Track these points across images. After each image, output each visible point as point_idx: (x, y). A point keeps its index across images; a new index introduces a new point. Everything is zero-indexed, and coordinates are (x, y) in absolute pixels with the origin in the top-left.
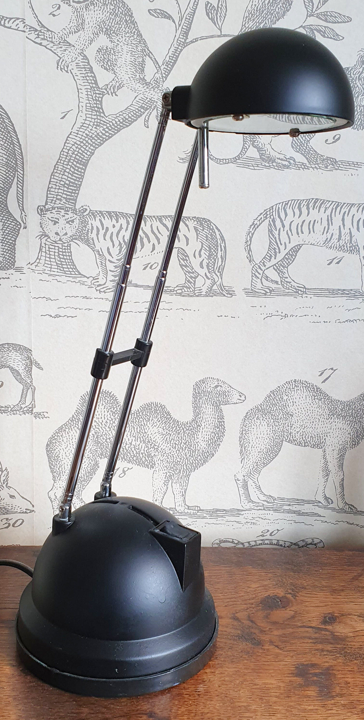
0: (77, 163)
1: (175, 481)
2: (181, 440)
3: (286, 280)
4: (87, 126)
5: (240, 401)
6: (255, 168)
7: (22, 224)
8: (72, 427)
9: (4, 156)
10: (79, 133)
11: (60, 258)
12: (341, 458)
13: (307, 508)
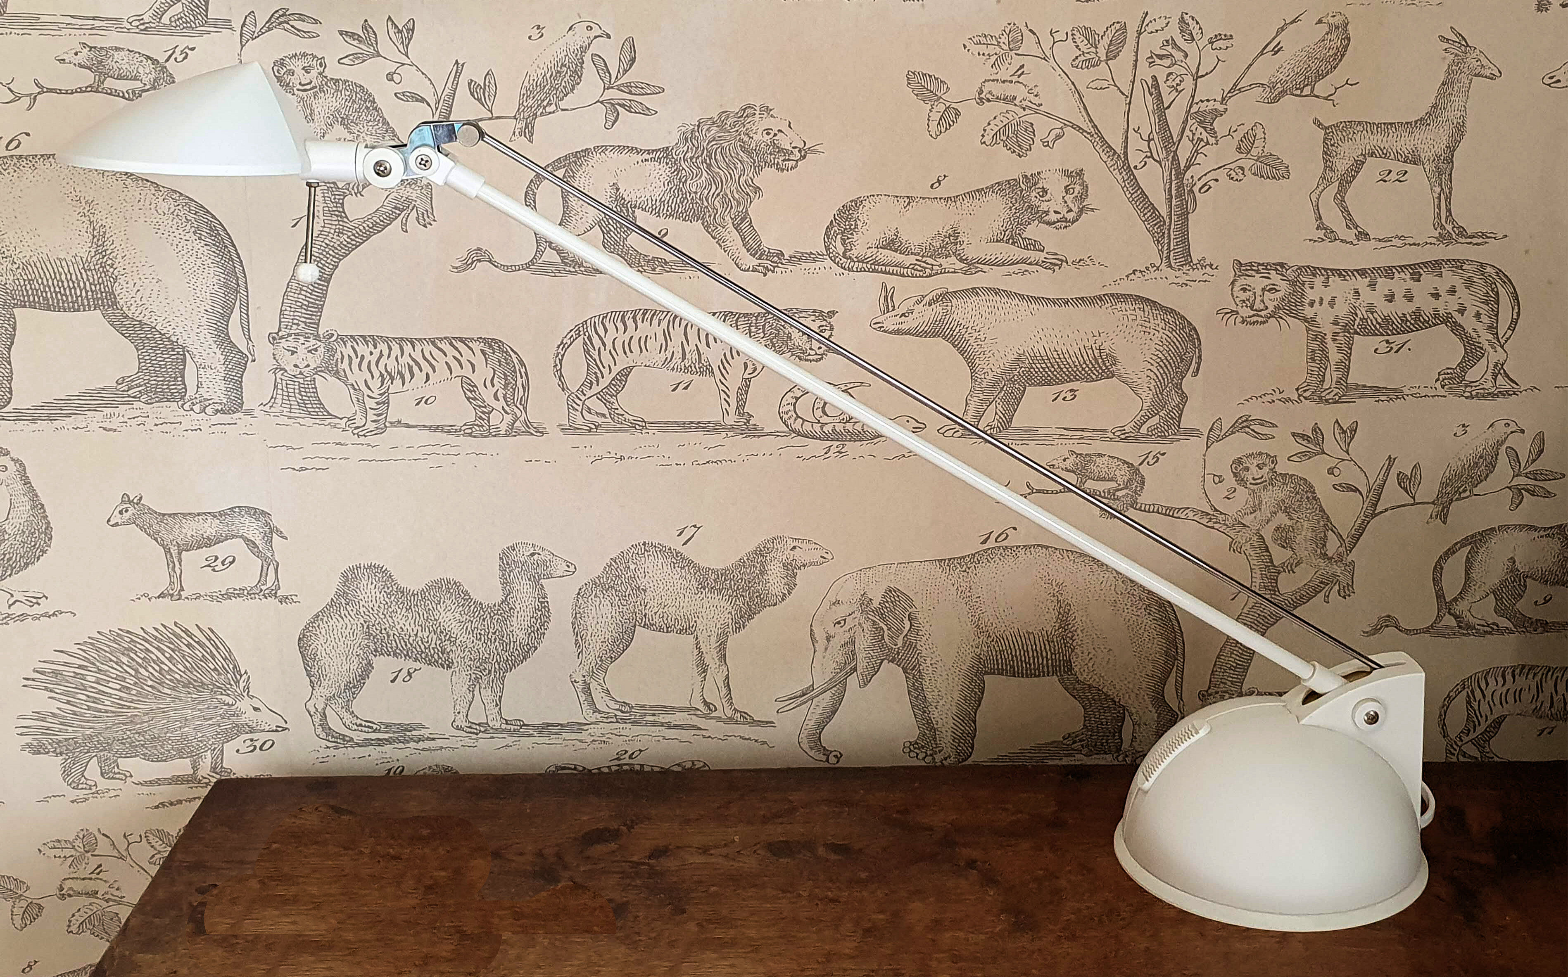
1: (483, 686)
2: (487, 628)
3: (616, 411)
4: (326, 234)
5: (569, 573)
6: (557, 274)
7: (250, 357)
8: (332, 614)
9: (221, 275)
11: (302, 396)
12: (722, 647)
13: (680, 718)
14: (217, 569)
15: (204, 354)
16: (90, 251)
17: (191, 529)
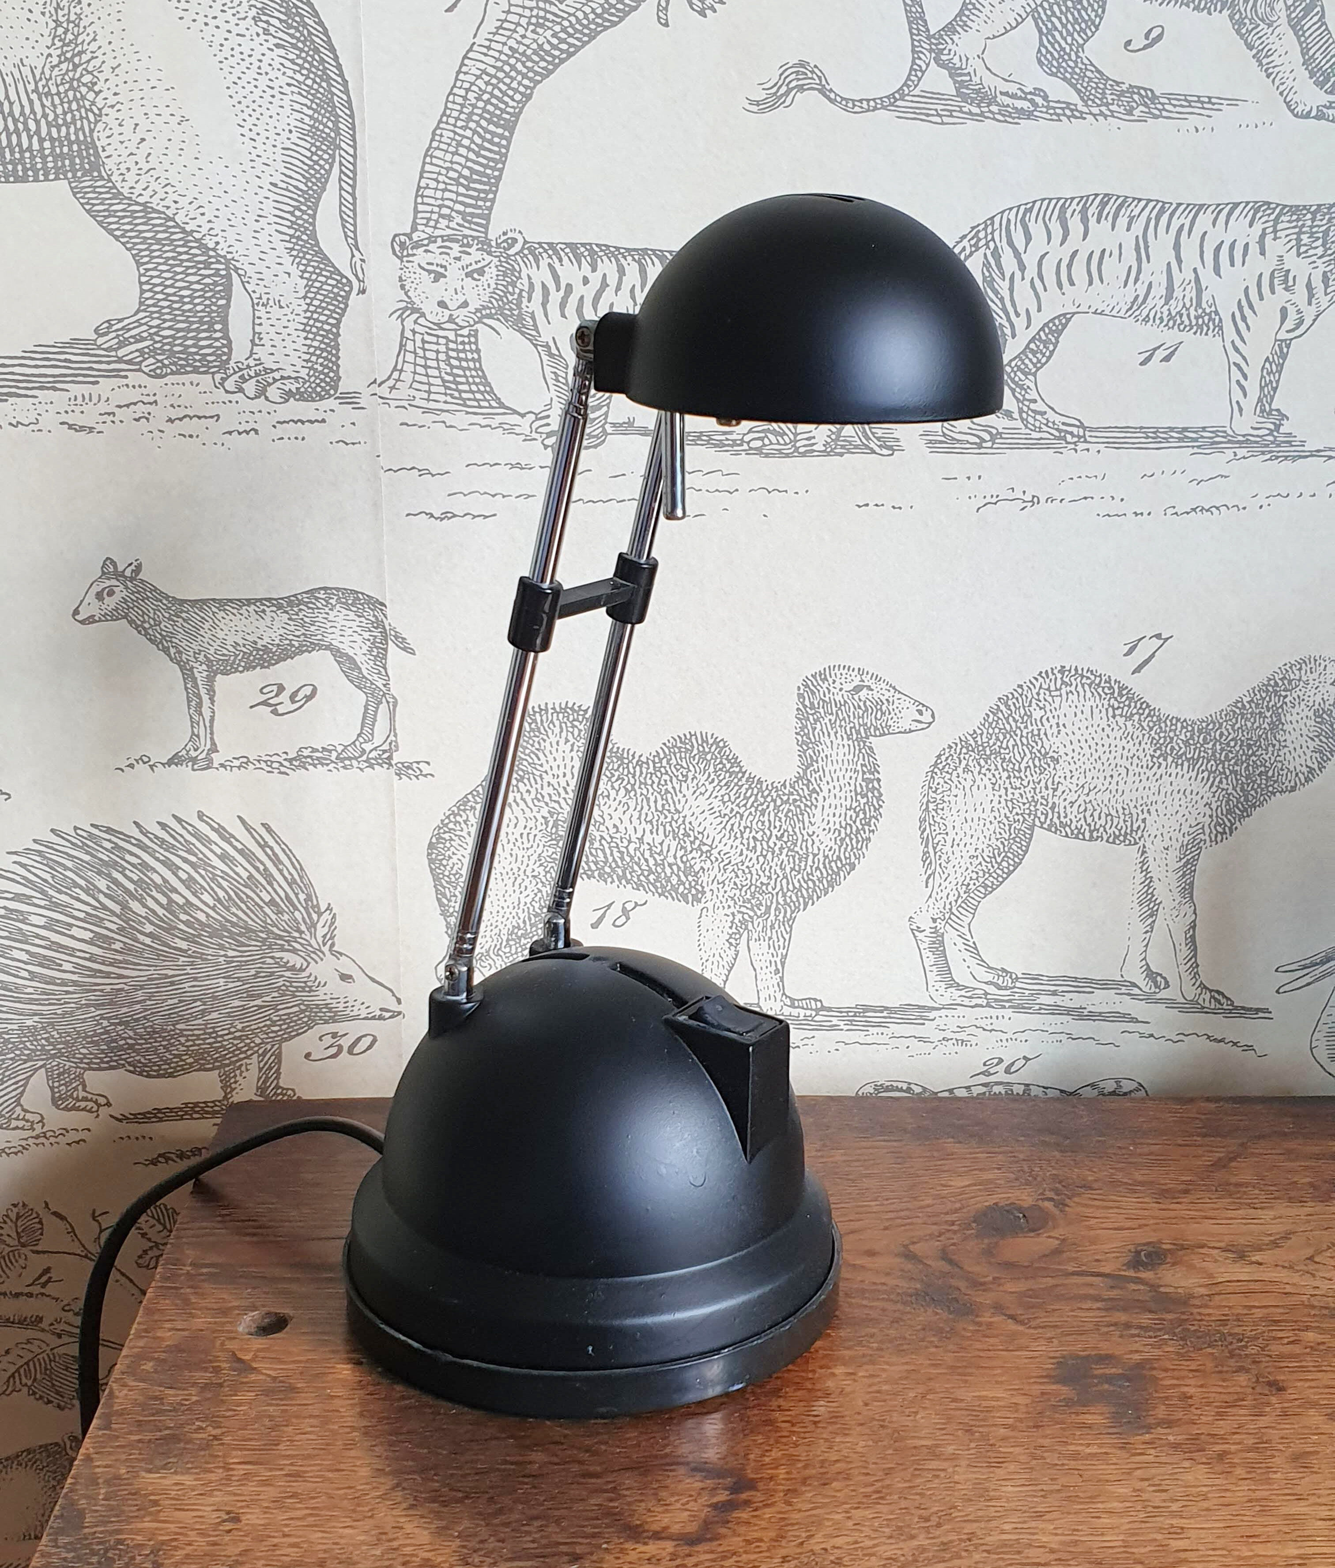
0: (489, 122)
1: (755, 936)
2: (769, 829)
3: (1032, 406)
4: (513, 27)
5: (920, 726)
6: (945, 119)
7: (355, 284)
9: (305, 110)
10: (494, 45)
11: (452, 367)
13: (1101, 1001)
14: (280, 708)
15: (267, 275)
16: (50, 55)
17: (233, 631)
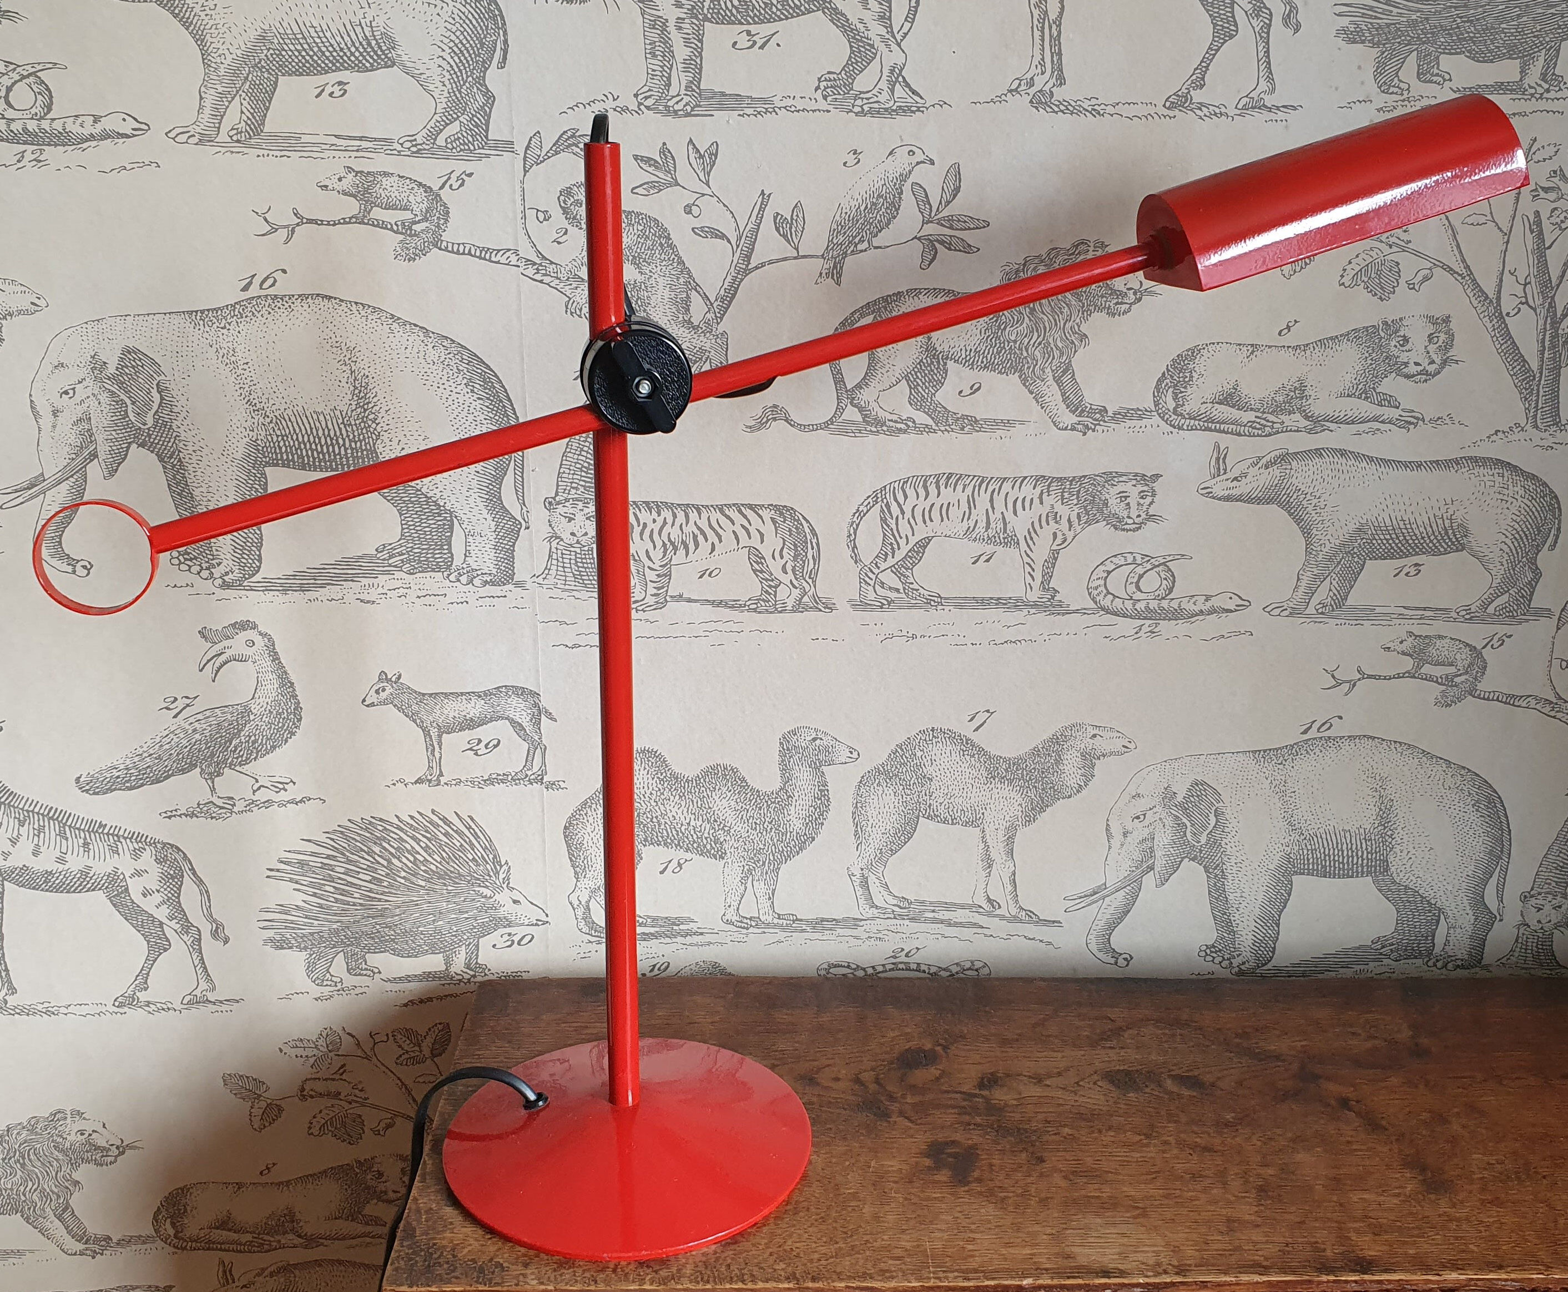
1: (757, 878)
3: (911, 586)
5: (852, 760)
6: (857, 434)
7: (524, 524)
12: (1010, 840)
13: (961, 915)
14: (479, 752)
16: (351, 404)
17: (453, 710)
